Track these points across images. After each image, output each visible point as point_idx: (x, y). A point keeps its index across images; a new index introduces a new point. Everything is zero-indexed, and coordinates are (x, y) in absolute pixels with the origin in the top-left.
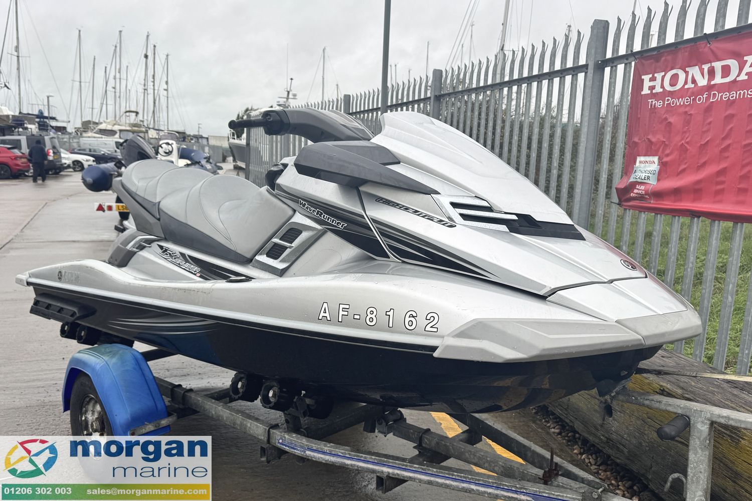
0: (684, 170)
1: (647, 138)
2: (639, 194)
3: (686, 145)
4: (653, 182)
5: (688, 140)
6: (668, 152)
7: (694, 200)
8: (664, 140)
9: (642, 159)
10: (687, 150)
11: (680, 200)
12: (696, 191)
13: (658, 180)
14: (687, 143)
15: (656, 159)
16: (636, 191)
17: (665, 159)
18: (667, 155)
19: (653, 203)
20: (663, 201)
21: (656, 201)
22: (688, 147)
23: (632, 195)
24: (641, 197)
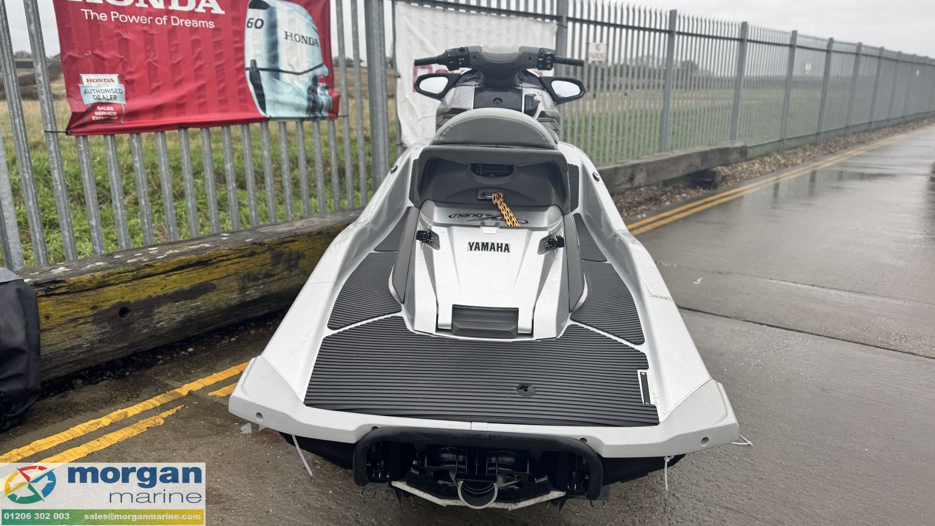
0: (158, 88)
1: (93, 54)
2: (106, 116)
3: (154, 63)
4: (121, 101)
5: (154, 59)
6: (129, 69)
7: (178, 115)
8: (123, 57)
9: (92, 76)
10: (156, 68)
11: (162, 116)
12: (179, 106)
13: (127, 99)
14: (156, 61)
15: (115, 77)
16: (97, 113)
17: (128, 77)
18: (131, 73)
19: (124, 124)
20: (138, 119)
21: (129, 121)
22: (158, 66)
23: (93, 118)
24: (107, 119)
